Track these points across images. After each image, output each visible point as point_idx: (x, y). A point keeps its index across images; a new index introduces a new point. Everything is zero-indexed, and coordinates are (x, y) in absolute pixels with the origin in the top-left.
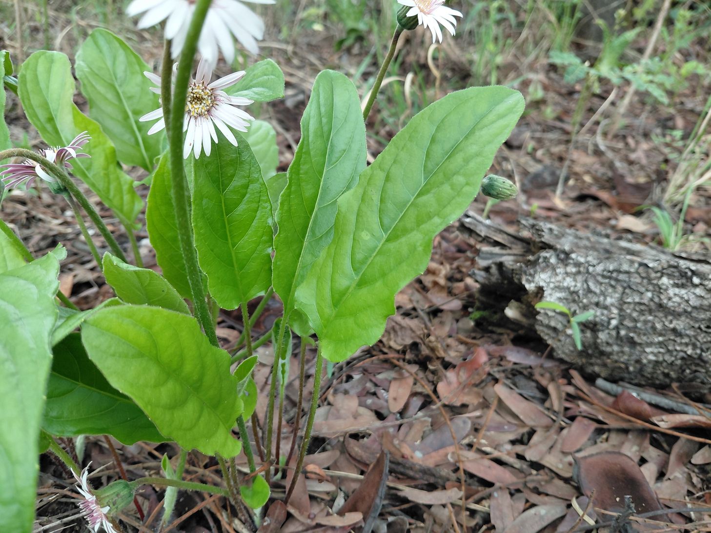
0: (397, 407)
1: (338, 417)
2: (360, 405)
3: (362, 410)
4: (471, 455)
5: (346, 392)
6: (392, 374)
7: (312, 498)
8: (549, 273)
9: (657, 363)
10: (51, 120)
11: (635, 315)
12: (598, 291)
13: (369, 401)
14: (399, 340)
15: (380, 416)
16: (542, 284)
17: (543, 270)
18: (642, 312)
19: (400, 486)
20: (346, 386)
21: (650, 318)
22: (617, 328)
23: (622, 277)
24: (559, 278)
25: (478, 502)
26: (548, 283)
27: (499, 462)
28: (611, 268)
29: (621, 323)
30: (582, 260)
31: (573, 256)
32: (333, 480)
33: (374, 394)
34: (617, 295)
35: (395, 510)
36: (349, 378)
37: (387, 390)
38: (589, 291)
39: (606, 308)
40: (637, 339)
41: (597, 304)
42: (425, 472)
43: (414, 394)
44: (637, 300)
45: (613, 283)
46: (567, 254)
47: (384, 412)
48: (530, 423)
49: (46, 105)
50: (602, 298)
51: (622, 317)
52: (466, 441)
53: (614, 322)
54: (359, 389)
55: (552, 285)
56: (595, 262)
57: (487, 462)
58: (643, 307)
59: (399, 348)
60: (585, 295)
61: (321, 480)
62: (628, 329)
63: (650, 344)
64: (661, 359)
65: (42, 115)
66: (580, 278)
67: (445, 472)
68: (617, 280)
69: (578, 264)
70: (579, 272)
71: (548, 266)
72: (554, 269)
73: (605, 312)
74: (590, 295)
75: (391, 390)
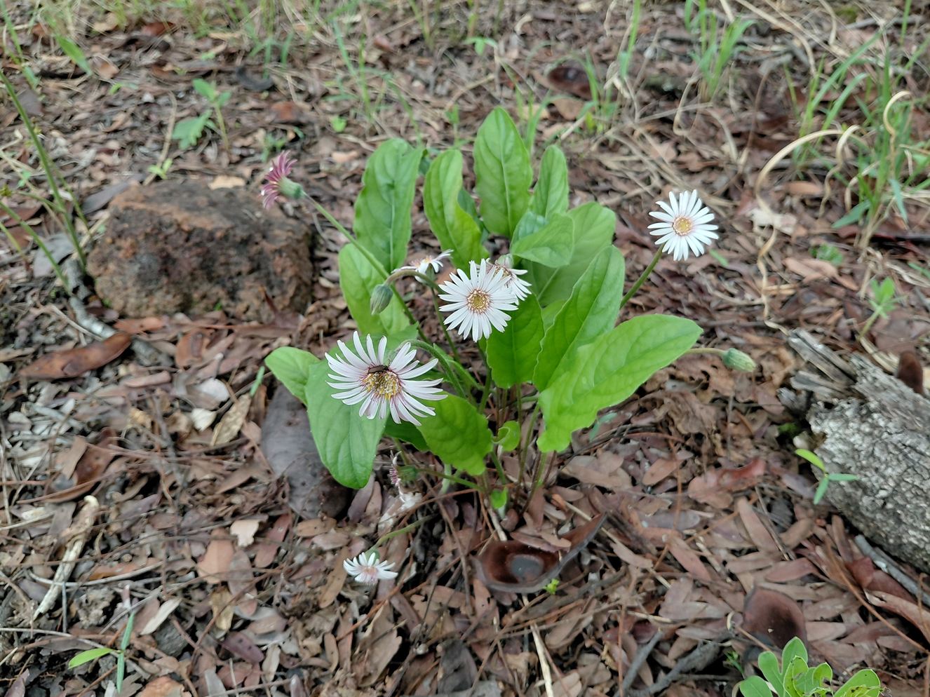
0: (649, 481)
1: (597, 470)
2: (623, 467)
3: (622, 473)
4: (683, 544)
5: (616, 452)
6: (664, 454)
7: (546, 518)
8: (840, 424)
9: (916, 548)
10: (442, 207)
11: (908, 495)
12: (883, 459)
13: (632, 467)
14: (688, 426)
15: (634, 482)
16: (827, 431)
17: (834, 418)
18: (916, 495)
19: (615, 539)
20: (620, 447)
21: (923, 505)
22: (885, 500)
23: (913, 455)
24: (849, 432)
25: (668, 579)
26: (834, 433)
27: (704, 559)
28: (908, 443)
29: (892, 496)
30: (882, 423)
31: (875, 416)
32: (568, 512)
33: (638, 463)
34: (899, 470)
35: (603, 553)
36: (627, 441)
37: (650, 464)
38: (872, 454)
39: (884, 477)
40: (903, 517)
41: (877, 470)
42: (639, 539)
43: (672, 477)
44: (917, 483)
45: (901, 457)
46: (870, 413)
47: (638, 481)
48: (758, 543)
49: (440, 196)
50: (883, 467)
51: (895, 491)
52: (687, 532)
53: (883, 493)
54: (630, 453)
55: (837, 436)
56: (893, 430)
57: (693, 555)
58: (919, 492)
59: (684, 432)
60: (867, 457)
61: (558, 509)
62: (897, 504)
63: (915, 529)
64: (922, 546)
65: (436, 204)
66: (868, 440)
67: (651, 547)
68: (905, 456)
69: (875, 426)
70: (870, 434)
71: (842, 416)
72: (847, 421)
73: (882, 480)
74: (871, 460)
75: (654, 466)
